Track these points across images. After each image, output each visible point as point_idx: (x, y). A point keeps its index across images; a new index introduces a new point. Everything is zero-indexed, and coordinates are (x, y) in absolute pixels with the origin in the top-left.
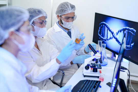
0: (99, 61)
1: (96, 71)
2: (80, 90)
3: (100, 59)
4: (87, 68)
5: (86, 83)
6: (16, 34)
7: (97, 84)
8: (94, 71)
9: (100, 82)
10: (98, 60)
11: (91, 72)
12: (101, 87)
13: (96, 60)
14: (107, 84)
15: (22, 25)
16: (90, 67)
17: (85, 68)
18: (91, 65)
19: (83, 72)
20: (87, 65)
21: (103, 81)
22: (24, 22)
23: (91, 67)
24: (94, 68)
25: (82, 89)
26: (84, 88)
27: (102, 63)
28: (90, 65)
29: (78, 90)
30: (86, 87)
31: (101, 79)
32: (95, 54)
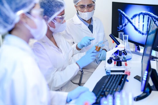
0: (124, 52)
1: (121, 65)
2: (104, 84)
3: (123, 51)
4: (110, 61)
5: (110, 78)
6: (28, 17)
7: (123, 79)
8: (117, 65)
9: (126, 75)
10: (121, 51)
11: (114, 66)
12: (128, 81)
13: (120, 51)
14: (134, 78)
15: (34, 7)
16: (113, 60)
17: (108, 62)
18: (115, 58)
19: (106, 67)
20: (109, 59)
21: (129, 75)
22: (35, 4)
23: (115, 60)
24: (118, 61)
25: (107, 83)
26: (109, 83)
27: (127, 54)
28: (113, 58)
29: (103, 85)
30: (111, 82)
31: (127, 73)
32: (118, 45)
